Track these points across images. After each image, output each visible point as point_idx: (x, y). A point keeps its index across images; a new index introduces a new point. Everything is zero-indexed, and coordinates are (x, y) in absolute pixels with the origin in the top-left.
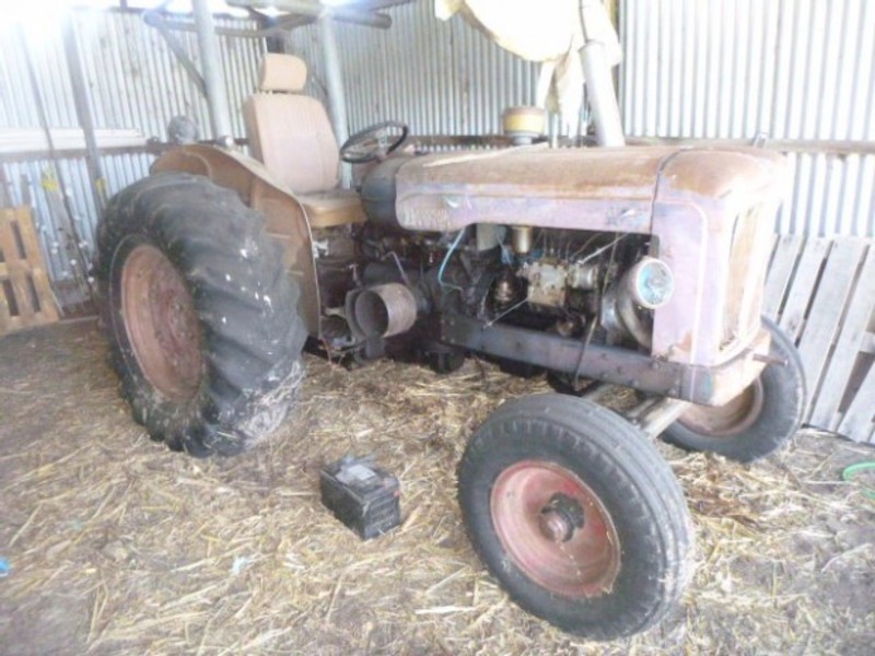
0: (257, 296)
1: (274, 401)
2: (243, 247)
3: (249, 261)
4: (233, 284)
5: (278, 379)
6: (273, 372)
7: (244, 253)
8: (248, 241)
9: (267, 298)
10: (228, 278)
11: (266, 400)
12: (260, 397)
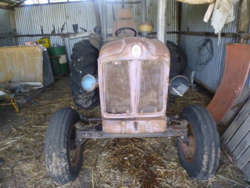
0: (78, 71)
1: (82, 97)
2: (79, 59)
3: (80, 62)
4: (74, 67)
5: (82, 92)
6: (81, 90)
7: (79, 60)
8: (81, 57)
9: (81, 72)
10: (74, 65)
11: (80, 96)
12: (78, 95)
